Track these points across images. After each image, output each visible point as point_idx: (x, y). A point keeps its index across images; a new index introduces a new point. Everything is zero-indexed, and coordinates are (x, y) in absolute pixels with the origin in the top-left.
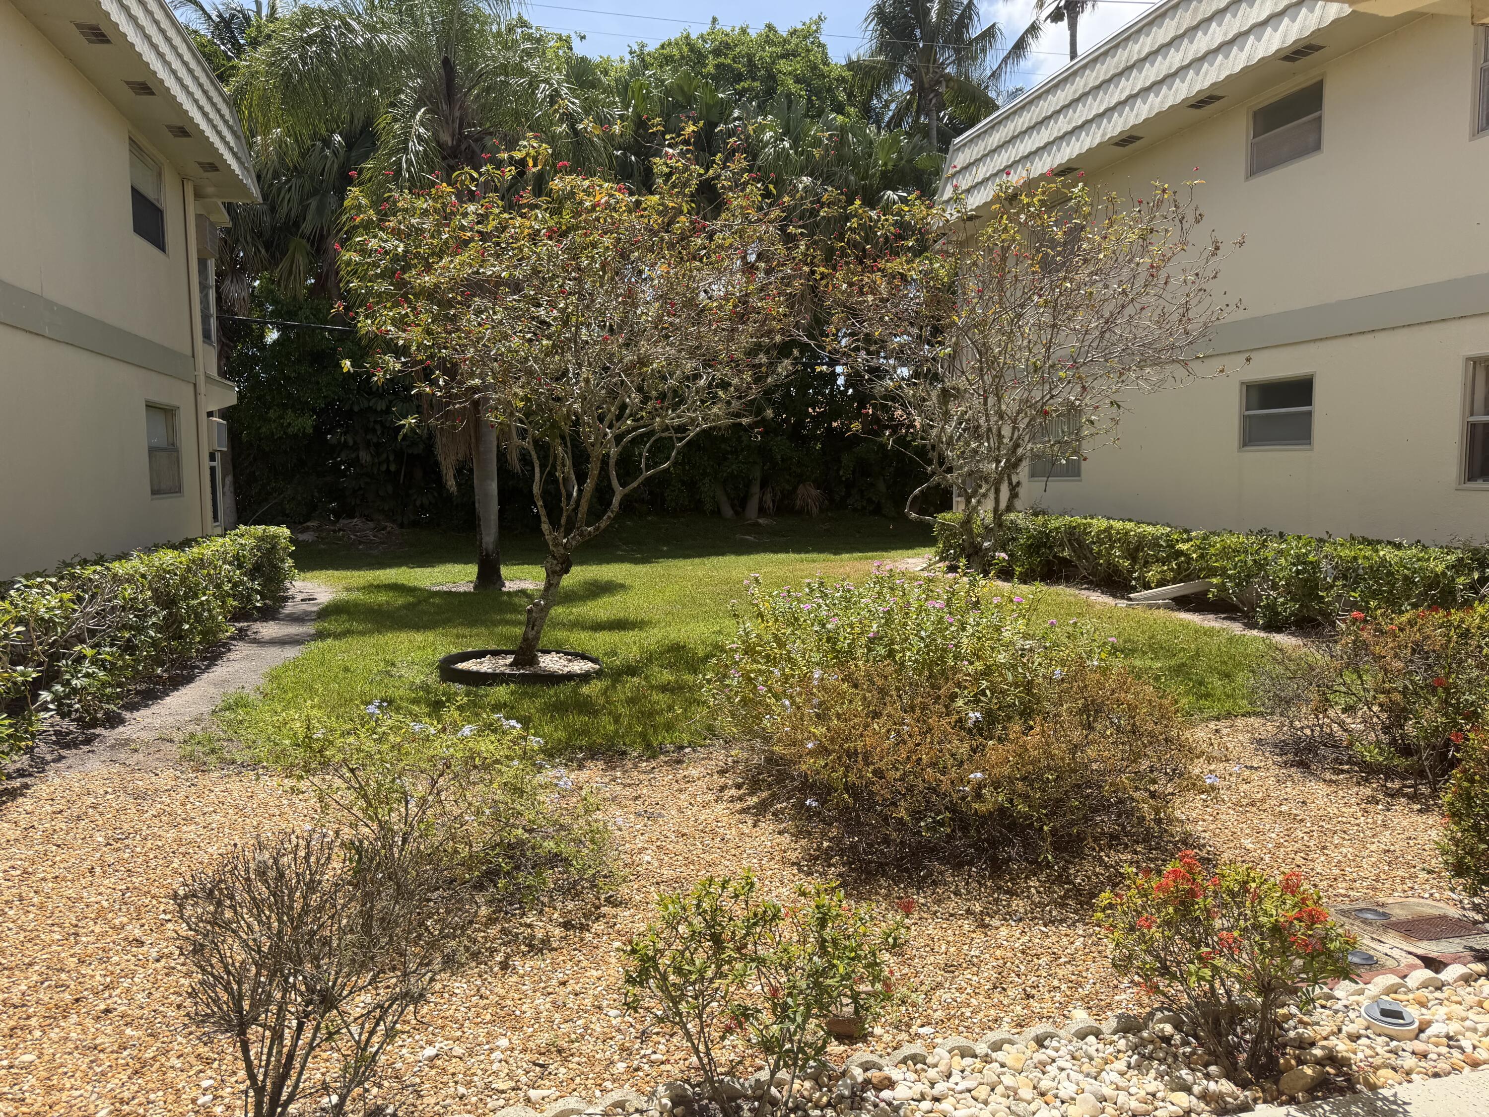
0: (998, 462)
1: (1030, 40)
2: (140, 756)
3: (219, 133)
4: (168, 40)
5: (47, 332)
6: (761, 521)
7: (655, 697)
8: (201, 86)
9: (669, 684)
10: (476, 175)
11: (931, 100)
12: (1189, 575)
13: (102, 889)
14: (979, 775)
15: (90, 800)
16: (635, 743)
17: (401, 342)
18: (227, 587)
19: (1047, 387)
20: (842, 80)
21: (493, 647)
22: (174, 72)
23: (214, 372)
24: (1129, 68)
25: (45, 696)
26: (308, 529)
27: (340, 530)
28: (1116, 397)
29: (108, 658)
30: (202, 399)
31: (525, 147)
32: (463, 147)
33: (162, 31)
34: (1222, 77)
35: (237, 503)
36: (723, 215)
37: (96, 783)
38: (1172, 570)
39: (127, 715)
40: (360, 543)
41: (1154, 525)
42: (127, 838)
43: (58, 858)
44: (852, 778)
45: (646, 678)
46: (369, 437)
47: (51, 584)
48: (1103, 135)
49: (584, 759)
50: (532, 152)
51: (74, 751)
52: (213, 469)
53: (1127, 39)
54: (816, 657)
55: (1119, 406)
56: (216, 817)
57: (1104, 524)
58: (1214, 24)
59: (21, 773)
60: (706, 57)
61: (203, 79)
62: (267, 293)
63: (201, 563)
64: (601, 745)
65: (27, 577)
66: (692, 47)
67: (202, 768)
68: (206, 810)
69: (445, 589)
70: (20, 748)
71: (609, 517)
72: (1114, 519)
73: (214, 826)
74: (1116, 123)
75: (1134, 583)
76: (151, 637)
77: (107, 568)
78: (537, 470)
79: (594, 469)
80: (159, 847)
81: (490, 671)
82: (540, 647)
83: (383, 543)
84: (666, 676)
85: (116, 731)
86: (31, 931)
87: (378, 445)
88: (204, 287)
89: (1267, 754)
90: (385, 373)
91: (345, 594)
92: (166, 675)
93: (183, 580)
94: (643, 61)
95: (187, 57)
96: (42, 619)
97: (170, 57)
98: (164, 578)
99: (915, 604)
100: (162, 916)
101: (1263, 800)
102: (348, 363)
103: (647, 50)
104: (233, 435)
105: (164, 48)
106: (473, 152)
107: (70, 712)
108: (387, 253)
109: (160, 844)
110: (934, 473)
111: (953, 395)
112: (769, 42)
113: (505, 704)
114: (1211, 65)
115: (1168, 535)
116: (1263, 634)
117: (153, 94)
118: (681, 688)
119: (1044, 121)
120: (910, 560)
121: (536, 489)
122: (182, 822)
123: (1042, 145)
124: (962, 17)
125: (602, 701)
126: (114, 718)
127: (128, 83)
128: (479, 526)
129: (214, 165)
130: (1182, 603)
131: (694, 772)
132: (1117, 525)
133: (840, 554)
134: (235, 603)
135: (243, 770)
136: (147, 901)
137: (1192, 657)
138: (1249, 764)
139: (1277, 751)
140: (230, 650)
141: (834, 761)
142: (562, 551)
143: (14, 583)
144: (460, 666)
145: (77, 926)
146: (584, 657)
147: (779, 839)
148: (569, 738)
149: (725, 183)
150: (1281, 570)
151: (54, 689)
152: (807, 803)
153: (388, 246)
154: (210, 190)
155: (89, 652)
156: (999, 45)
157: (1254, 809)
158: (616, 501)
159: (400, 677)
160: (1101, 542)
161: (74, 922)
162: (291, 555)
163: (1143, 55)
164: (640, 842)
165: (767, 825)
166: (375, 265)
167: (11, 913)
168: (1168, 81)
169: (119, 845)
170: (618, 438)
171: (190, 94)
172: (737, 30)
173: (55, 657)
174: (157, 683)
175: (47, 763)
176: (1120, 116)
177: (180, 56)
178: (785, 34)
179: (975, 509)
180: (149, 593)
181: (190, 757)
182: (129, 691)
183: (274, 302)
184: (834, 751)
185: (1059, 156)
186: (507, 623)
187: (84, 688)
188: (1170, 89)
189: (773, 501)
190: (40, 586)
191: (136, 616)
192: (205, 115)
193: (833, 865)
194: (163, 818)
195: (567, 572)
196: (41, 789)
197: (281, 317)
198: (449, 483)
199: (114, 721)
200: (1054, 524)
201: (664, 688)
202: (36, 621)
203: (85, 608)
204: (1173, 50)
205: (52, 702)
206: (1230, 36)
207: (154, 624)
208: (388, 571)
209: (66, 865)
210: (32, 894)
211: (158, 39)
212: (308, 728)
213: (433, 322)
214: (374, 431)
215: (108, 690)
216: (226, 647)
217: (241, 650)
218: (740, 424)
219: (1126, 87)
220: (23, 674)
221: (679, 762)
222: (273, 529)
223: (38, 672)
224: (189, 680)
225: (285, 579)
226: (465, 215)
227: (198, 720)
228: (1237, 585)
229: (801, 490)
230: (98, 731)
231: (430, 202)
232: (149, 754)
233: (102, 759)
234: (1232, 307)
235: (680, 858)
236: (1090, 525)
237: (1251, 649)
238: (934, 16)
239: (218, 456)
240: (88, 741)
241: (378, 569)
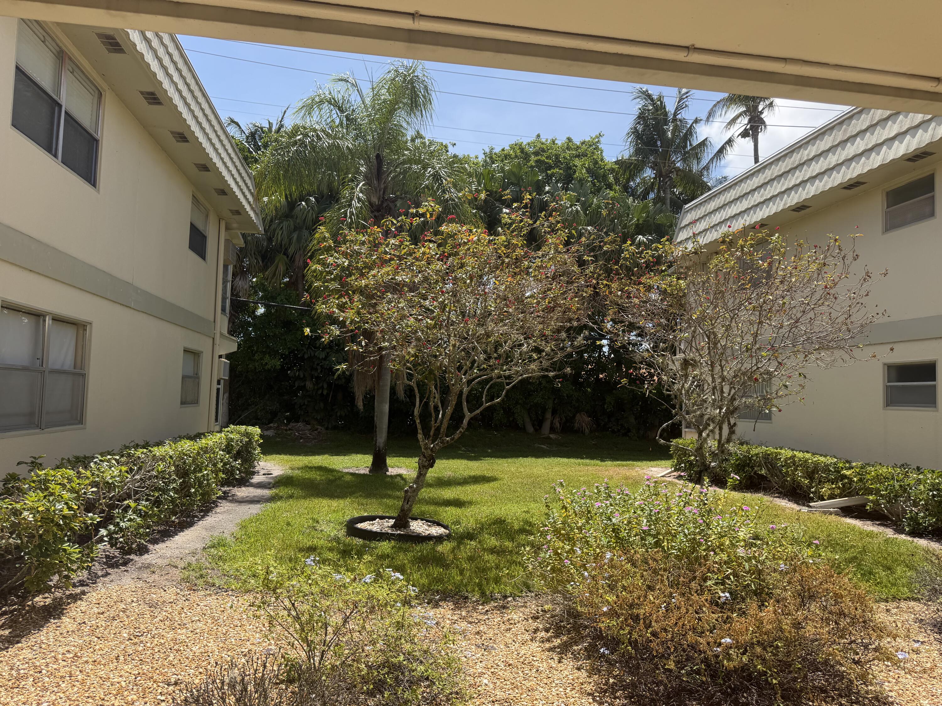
0: (721, 409)
1: (728, 148)
2: (156, 576)
3: (243, 193)
4: (221, 141)
5: (132, 306)
6: (551, 436)
7: (486, 557)
8: (236, 167)
9: (495, 547)
10: (395, 222)
11: (666, 183)
12: (850, 492)
13: (123, 673)
14: (728, 640)
15: (122, 606)
16: (474, 591)
17: (341, 319)
18: (220, 465)
19: (754, 362)
20: (612, 170)
21: (380, 514)
22: (222, 159)
23: (225, 332)
24: (802, 165)
25: (103, 532)
26: (270, 428)
27: (290, 429)
28: (801, 371)
29: (144, 509)
30: (217, 347)
31: (426, 206)
32: (384, 205)
33: (218, 136)
34: (865, 171)
35: (229, 410)
36: (543, 248)
37: (127, 594)
38: (839, 488)
39: (151, 547)
40: (301, 438)
41: (825, 456)
42: (142, 635)
43: (97, 647)
44: (635, 636)
45: (480, 542)
46: (313, 373)
47: (115, 460)
48: (785, 205)
49: (440, 600)
50: (430, 209)
51: (116, 570)
52: (218, 390)
53: (800, 147)
54: (604, 541)
55: (805, 377)
56: (200, 625)
57: (790, 453)
58: (858, 139)
59: (82, 583)
60: (530, 156)
61: (238, 163)
62: (260, 286)
63: (205, 450)
64: (451, 590)
65: (102, 455)
66: (522, 150)
67: (193, 589)
68: (194, 619)
69: (351, 471)
70: (83, 568)
71: (461, 432)
72: (796, 451)
73: (198, 631)
74: (793, 197)
75: (812, 495)
76: (171, 496)
77: (150, 451)
78: (418, 400)
79: (453, 400)
80: (161, 644)
81: (378, 530)
82: (410, 515)
83: (315, 439)
84: (493, 542)
85: (143, 557)
86: (74, 700)
87: (318, 378)
88: (225, 282)
89: (929, 632)
90: (330, 336)
91: (290, 471)
92: (177, 521)
93: (194, 460)
94: (491, 158)
95: (230, 151)
96: (108, 483)
97: (221, 150)
98: (183, 458)
99: (675, 510)
100: (159, 697)
101: (931, 669)
102: (308, 330)
103: (494, 151)
104: (232, 369)
105: (218, 145)
106: (390, 208)
107: (116, 543)
108: (338, 266)
109: (163, 642)
110: (676, 414)
111: (691, 364)
112: (568, 148)
113: (388, 555)
114: (858, 163)
115: (835, 464)
116: (909, 538)
117: (209, 171)
118: (504, 551)
119: (745, 195)
120: (653, 469)
121: (416, 412)
122: (178, 627)
123: (743, 209)
124: (686, 135)
125: (451, 557)
126: (143, 548)
127: (195, 164)
128: (376, 431)
129: (239, 211)
130: (847, 511)
131: (515, 616)
132: (799, 455)
133: (605, 461)
134: (224, 476)
135: (220, 591)
136: (150, 684)
137: (860, 552)
138: (916, 639)
139: (936, 630)
140: (217, 506)
141: (622, 622)
142: (430, 453)
143: (94, 458)
144: (360, 526)
145: (103, 699)
146: (439, 524)
147: (577, 674)
148: (430, 584)
149: (546, 229)
150: (921, 493)
151: (109, 528)
152: (602, 650)
153: (339, 262)
154: (235, 225)
155: (133, 505)
156: (709, 150)
157: (926, 676)
158: (465, 422)
159: (321, 531)
160: (787, 465)
161: (102, 696)
162: (260, 445)
163: (811, 157)
164: (479, 668)
165: (569, 664)
166: (330, 273)
167: (63, 685)
168: (828, 173)
169: (136, 640)
170: (469, 382)
171: (230, 171)
172: (549, 141)
173: (112, 507)
174: (170, 526)
175: (99, 577)
176: (796, 193)
177: (226, 150)
178: (578, 144)
179: (705, 440)
180: (173, 468)
181: (186, 580)
182: (154, 530)
183: (264, 291)
184: (622, 614)
185: (755, 216)
186: (389, 497)
187: (127, 528)
188: (830, 177)
189: (560, 423)
190: (109, 461)
191: (163, 482)
192: (237, 183)
193: (618, 698)
194: (166, 623)
195: (432, 466)
196: (93, 596)
197: (267, 300)
198: (359, 404)
199: (142, 550)
200: (754, 451)
201: (492, 551)
202: (104, 484)
203: (134, 476)
204: (831, 154)
205: (107, 536)
206: (870, 146)
207: (174, 488)
208: (317, 457)
209: (101, 652)
210: (78, 673)
211: (215, 140)
212: (267, 573)
213: (362, 308)
214: (316, 369)
215: (141, 530)
216: (215, 504)
217: (224, 506)
218: (547, 376)
219: (799, 177)
220: (92, 519)
221: (504, 607)
222: (250, 429)
223: (101, 517)
224: (190, 525)
225: (255, 460)
226: (387, 245)
227: (194, 553)
228: (888, 502)
229: (578, 417)
230: (132, 557)
231: (367, 237)
232: (162, 575)
233: (133, 576)
234: (881, 315)
235: (508, 683)
236: (780, 454)
237: (903, 550)
238: (669, 134)
239: (222, 382)
240: (125, 564)
241: (311, 455)
